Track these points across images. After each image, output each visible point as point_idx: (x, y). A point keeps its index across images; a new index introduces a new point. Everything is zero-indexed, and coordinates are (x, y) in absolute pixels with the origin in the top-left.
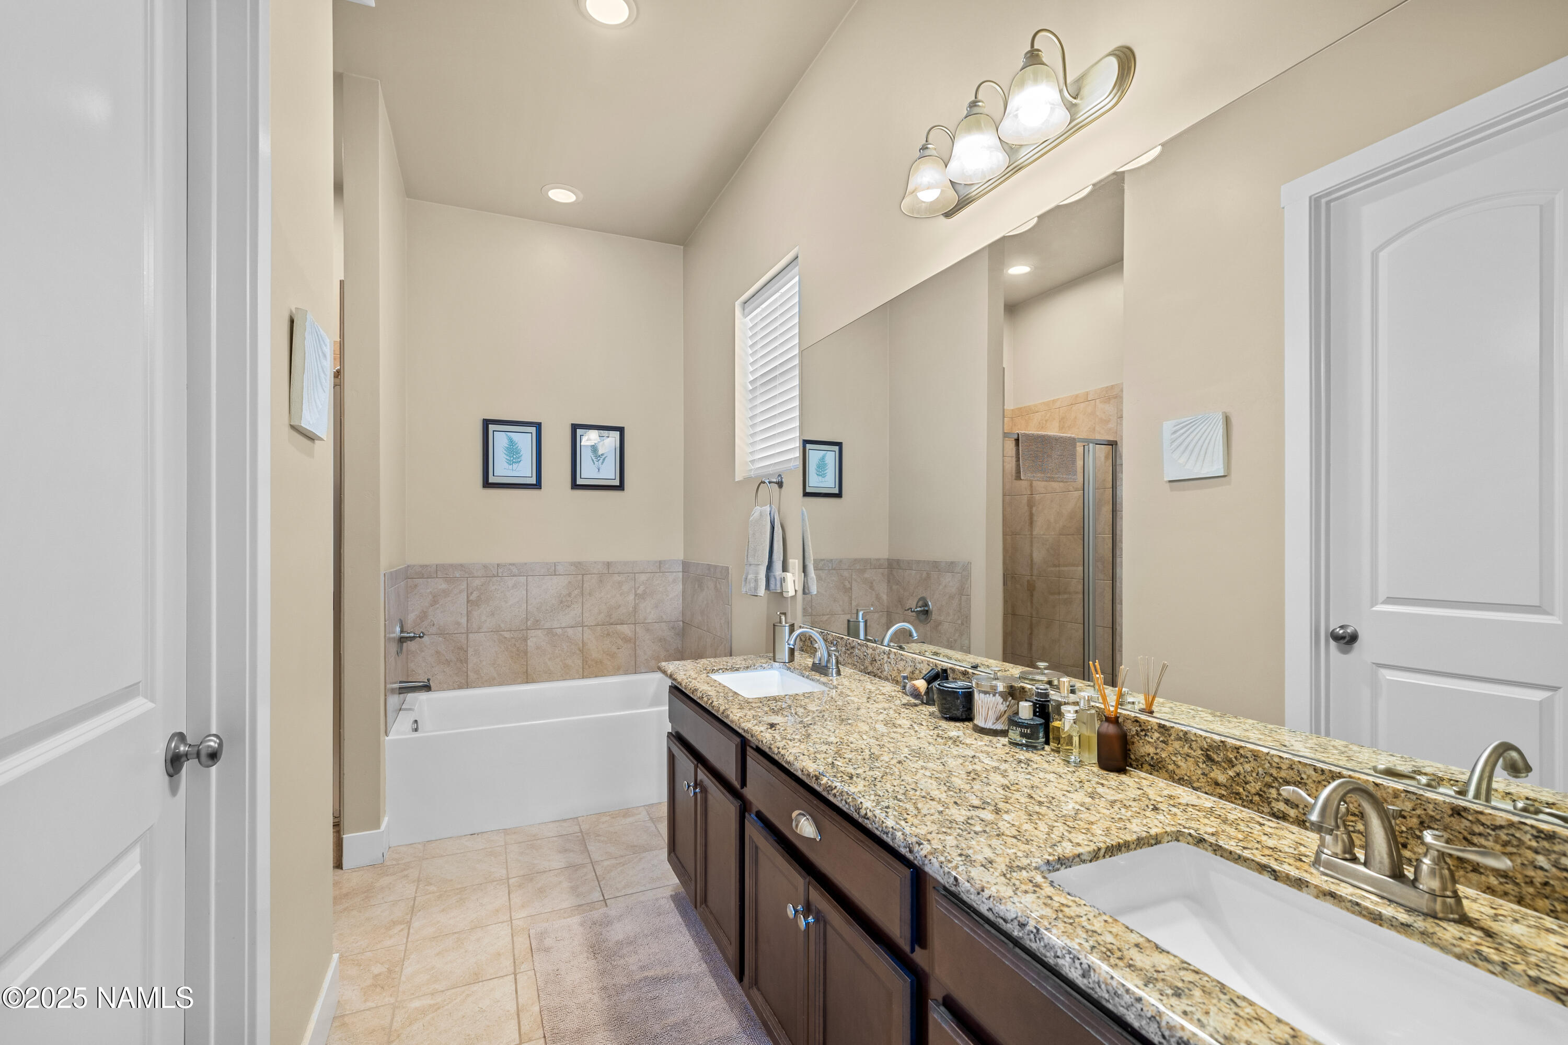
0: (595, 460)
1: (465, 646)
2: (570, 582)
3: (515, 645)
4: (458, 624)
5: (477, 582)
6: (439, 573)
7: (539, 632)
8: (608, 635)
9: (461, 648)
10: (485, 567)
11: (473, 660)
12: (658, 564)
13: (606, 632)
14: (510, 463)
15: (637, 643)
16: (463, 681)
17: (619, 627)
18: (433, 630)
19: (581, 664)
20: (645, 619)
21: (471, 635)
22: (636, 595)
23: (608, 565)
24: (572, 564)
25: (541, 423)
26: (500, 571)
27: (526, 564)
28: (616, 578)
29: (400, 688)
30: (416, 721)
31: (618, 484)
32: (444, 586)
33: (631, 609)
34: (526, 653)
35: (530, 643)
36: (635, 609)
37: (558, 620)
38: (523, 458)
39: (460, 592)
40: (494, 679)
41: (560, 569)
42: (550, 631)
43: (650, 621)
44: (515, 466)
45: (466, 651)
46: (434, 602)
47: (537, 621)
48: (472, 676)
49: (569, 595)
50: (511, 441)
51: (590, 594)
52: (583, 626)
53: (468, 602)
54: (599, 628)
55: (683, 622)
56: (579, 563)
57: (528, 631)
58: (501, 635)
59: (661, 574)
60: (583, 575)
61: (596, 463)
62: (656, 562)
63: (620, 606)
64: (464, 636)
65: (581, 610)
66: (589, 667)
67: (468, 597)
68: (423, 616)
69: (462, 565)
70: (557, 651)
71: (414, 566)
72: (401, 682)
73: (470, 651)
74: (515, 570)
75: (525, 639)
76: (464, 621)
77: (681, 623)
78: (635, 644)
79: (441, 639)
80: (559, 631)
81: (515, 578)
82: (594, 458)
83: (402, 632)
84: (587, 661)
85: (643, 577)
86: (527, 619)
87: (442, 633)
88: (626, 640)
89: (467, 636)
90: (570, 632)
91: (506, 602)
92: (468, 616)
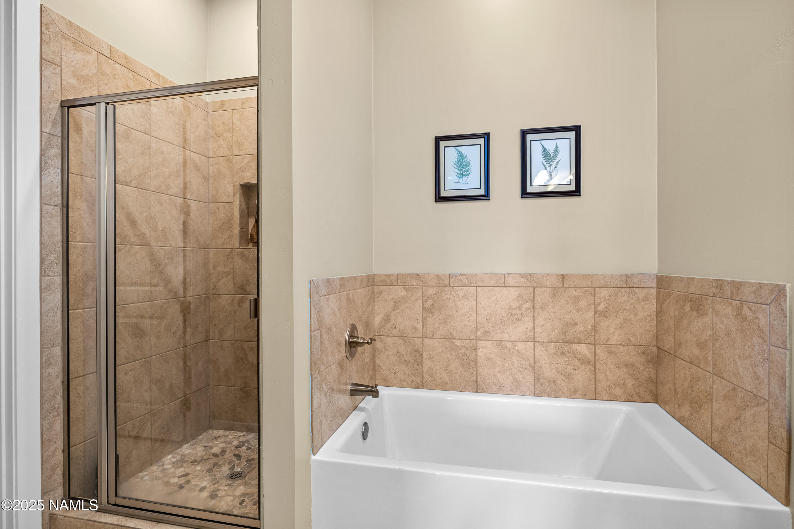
0: (547, 165)
1: (420, 350)
2: (520, 295)
3: (465, 354)
4: (415, 328)
5: (431, 291)
6: (399, 281)
7: (489, 344)
8: (563, 353)
9: (417, 351)
10: (438, 276)
11: (427, 364)
12: (624, 278)
13: (560, 350)
14: (460, 176)
15: (597, 366)
16: (420, 382)
17: (575, 346)
18: (395, 332)
19: (532, 381)
20: (608, 340)
21: (426, 340)
22: (596, 312)
23: (563, 277)
24: (522, 276)
25: (489, 133)
26: (451, 281)
27: (475, 274)
28: (572, 292)
29: (351, 390)
30: (365, 424)
31: (573, 189)
32: (403, 293)
33: (590, 327)
34: (476, 362)
35: (481, 353)
36: (595, 328)
37: (508, 333)
38: (472, 170)
39: (417, 299)
40: (446, 384)
41: (510, 281)
42: (500, 343)
43: (613, 343)
44: (464, 178)
45: (422, 355)
46: (396, 307)
47: (487, 332)
48: (427, 378)
49: (520, 308)
50: (461, 155)
51: (542, 309)
52: (534, 342)
53: (423, 309)
54: (552, 345)
55: (658, 348)
56: (530, 275)
57: (478, 341)
58: (452, 342)
59: (628, 290)
60: (534, 288)
61: (548, 168)
62: (621, 276)
63: (576, 323)
64: (420, 340)
65: (532, 325)
66: (542, 385)
67: (423, 305)
68: (387, 319)
69: (418, 275)
70: (507, 365)
71: (380, 275)
72: (353, 384)
73: (425, 355)
74: (465, 281)
75: (476, 349)
76: (420, 326)
77: (655, 349)
78: (595, 367)
79: (401, 341)
80: (509, 344)
81: (465, 289)
82: (545, 163)
83: (351, 336)
84: (538, 379)
85: (605, 293)
86: (477, 330)
87: (401, 336)
88: (584, 361)
89: (423, 340)
90: (521, 346)
91: (457, 311)
92: (423, 322)
